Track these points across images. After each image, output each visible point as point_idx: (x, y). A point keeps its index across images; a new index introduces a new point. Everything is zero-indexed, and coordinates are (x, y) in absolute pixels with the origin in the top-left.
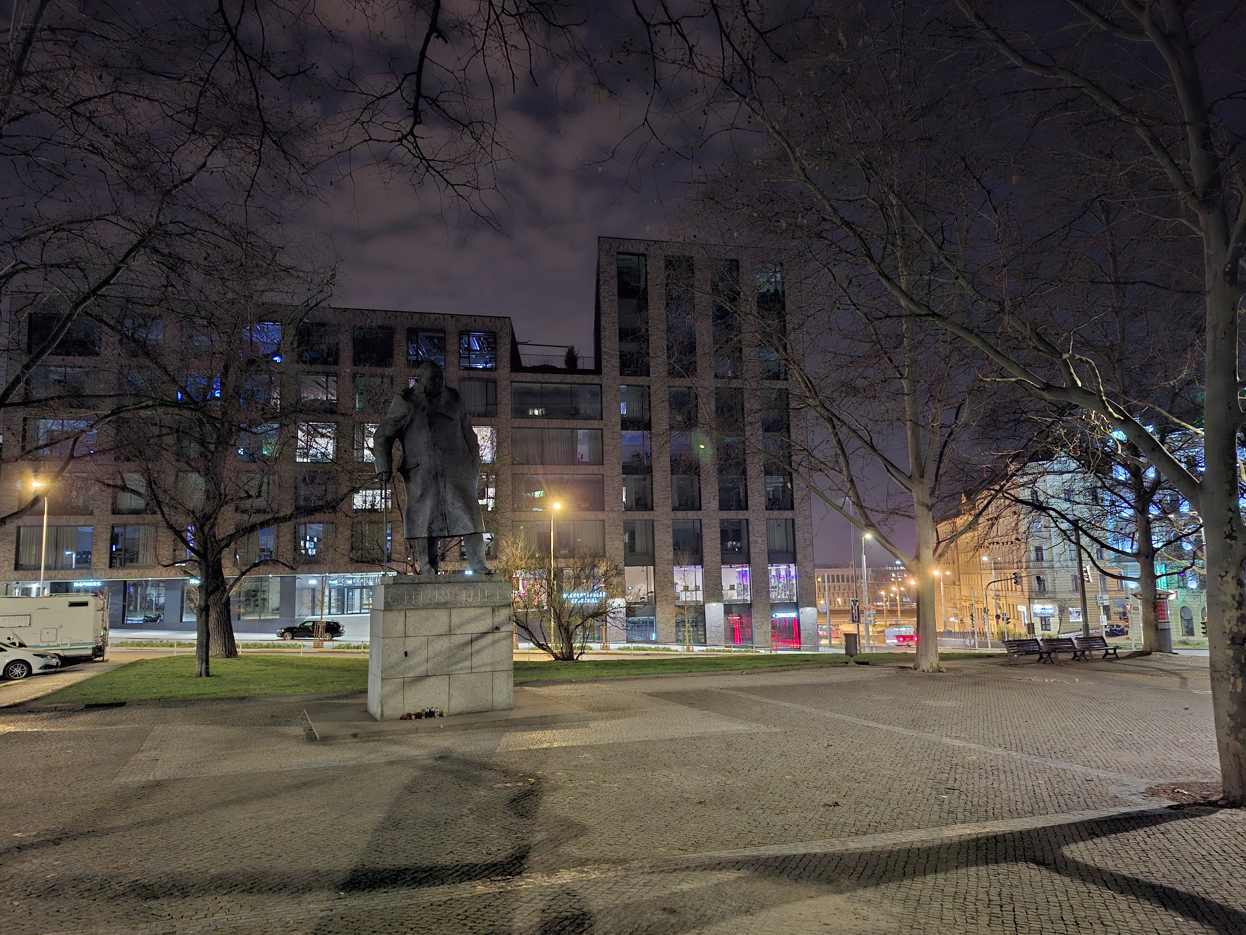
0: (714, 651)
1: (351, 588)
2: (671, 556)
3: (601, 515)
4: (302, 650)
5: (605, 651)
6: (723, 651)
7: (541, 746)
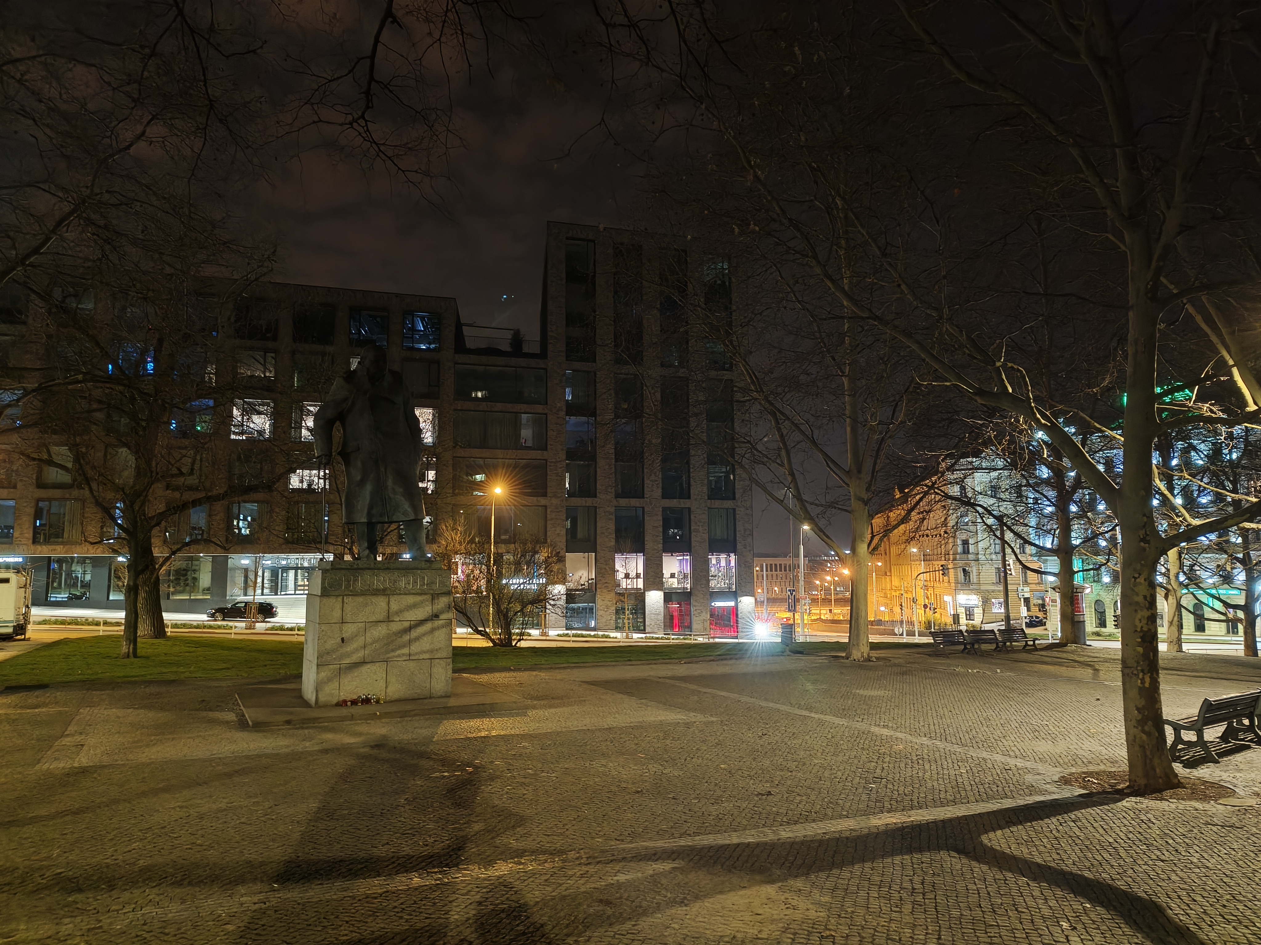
0: (652, 638)
1: (286, 569)
2: (613, 543)
3: (543, 501)
4: (233, 631)
5: (544, 638)
6: (662, 638)
7: (479, 735)
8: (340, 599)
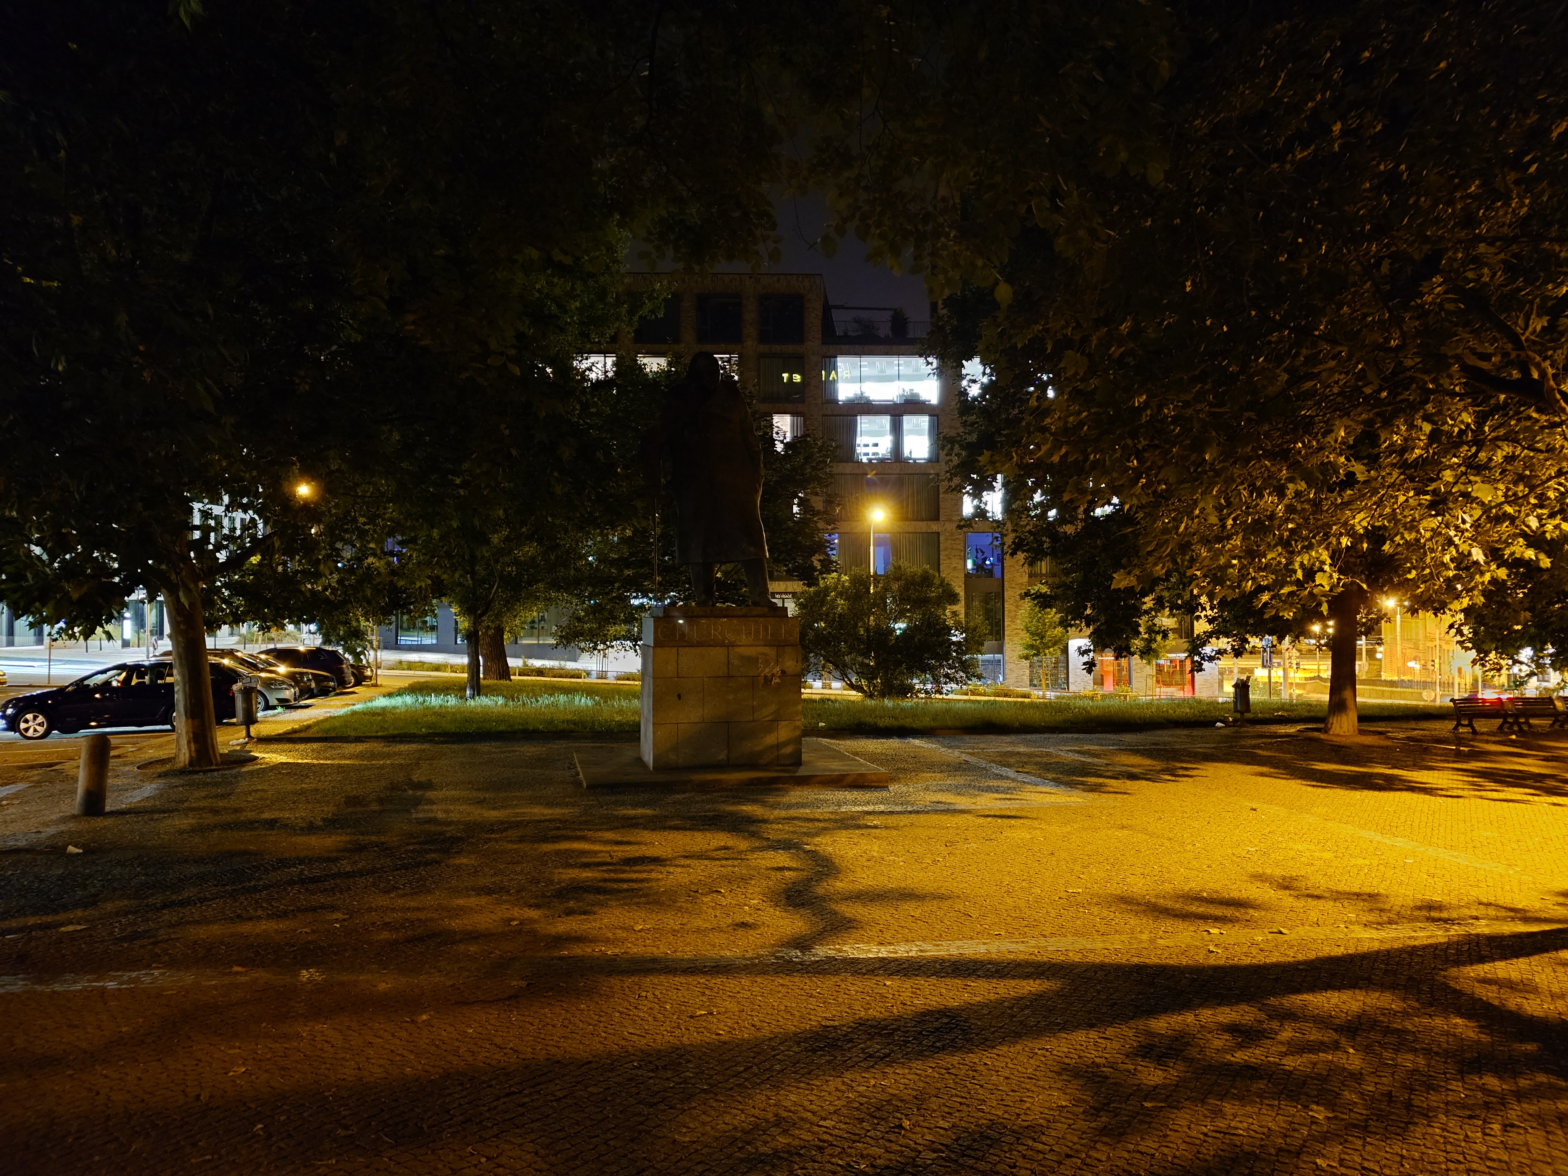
3: (934, 527)
8: (674, 650)
